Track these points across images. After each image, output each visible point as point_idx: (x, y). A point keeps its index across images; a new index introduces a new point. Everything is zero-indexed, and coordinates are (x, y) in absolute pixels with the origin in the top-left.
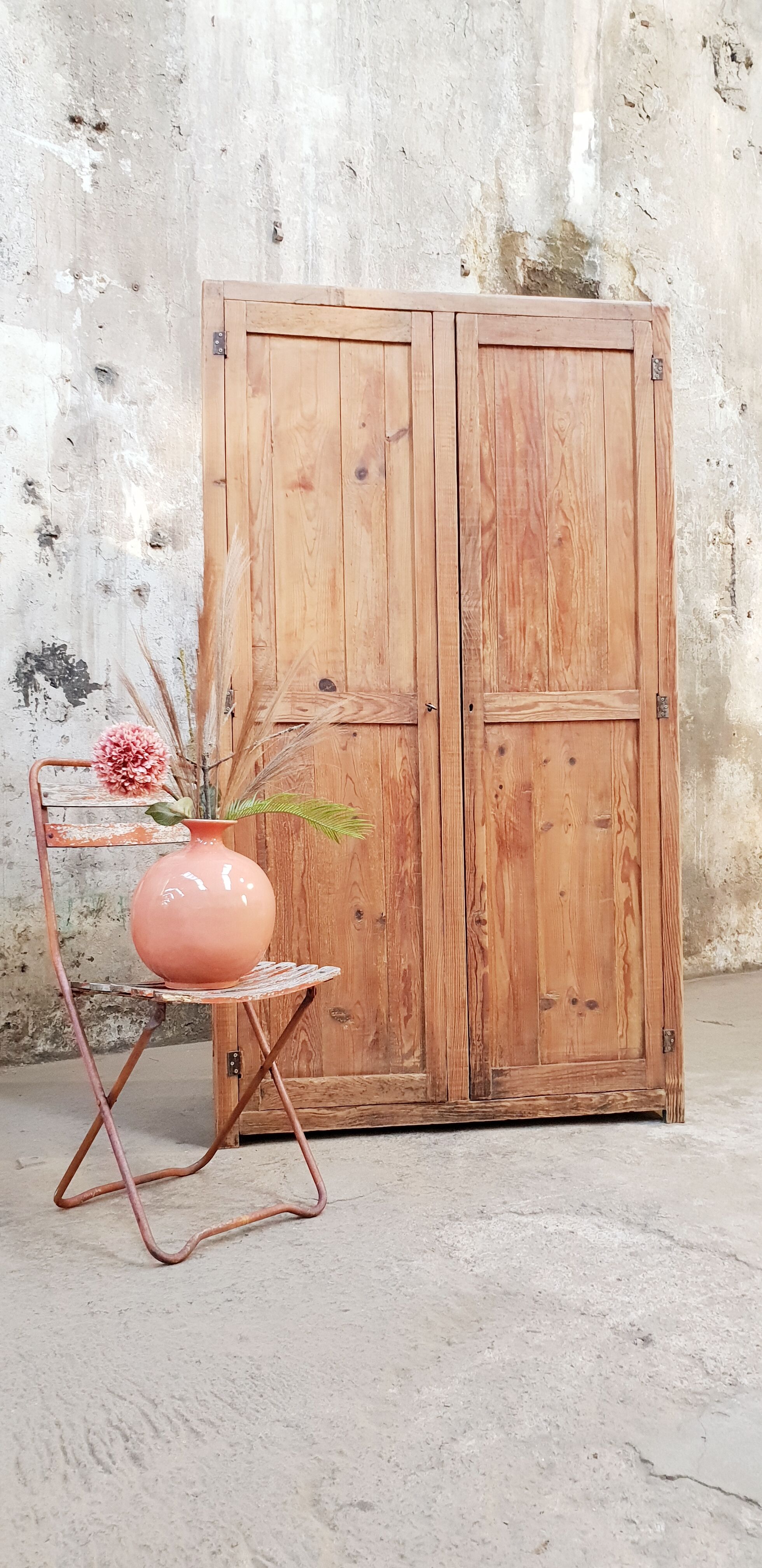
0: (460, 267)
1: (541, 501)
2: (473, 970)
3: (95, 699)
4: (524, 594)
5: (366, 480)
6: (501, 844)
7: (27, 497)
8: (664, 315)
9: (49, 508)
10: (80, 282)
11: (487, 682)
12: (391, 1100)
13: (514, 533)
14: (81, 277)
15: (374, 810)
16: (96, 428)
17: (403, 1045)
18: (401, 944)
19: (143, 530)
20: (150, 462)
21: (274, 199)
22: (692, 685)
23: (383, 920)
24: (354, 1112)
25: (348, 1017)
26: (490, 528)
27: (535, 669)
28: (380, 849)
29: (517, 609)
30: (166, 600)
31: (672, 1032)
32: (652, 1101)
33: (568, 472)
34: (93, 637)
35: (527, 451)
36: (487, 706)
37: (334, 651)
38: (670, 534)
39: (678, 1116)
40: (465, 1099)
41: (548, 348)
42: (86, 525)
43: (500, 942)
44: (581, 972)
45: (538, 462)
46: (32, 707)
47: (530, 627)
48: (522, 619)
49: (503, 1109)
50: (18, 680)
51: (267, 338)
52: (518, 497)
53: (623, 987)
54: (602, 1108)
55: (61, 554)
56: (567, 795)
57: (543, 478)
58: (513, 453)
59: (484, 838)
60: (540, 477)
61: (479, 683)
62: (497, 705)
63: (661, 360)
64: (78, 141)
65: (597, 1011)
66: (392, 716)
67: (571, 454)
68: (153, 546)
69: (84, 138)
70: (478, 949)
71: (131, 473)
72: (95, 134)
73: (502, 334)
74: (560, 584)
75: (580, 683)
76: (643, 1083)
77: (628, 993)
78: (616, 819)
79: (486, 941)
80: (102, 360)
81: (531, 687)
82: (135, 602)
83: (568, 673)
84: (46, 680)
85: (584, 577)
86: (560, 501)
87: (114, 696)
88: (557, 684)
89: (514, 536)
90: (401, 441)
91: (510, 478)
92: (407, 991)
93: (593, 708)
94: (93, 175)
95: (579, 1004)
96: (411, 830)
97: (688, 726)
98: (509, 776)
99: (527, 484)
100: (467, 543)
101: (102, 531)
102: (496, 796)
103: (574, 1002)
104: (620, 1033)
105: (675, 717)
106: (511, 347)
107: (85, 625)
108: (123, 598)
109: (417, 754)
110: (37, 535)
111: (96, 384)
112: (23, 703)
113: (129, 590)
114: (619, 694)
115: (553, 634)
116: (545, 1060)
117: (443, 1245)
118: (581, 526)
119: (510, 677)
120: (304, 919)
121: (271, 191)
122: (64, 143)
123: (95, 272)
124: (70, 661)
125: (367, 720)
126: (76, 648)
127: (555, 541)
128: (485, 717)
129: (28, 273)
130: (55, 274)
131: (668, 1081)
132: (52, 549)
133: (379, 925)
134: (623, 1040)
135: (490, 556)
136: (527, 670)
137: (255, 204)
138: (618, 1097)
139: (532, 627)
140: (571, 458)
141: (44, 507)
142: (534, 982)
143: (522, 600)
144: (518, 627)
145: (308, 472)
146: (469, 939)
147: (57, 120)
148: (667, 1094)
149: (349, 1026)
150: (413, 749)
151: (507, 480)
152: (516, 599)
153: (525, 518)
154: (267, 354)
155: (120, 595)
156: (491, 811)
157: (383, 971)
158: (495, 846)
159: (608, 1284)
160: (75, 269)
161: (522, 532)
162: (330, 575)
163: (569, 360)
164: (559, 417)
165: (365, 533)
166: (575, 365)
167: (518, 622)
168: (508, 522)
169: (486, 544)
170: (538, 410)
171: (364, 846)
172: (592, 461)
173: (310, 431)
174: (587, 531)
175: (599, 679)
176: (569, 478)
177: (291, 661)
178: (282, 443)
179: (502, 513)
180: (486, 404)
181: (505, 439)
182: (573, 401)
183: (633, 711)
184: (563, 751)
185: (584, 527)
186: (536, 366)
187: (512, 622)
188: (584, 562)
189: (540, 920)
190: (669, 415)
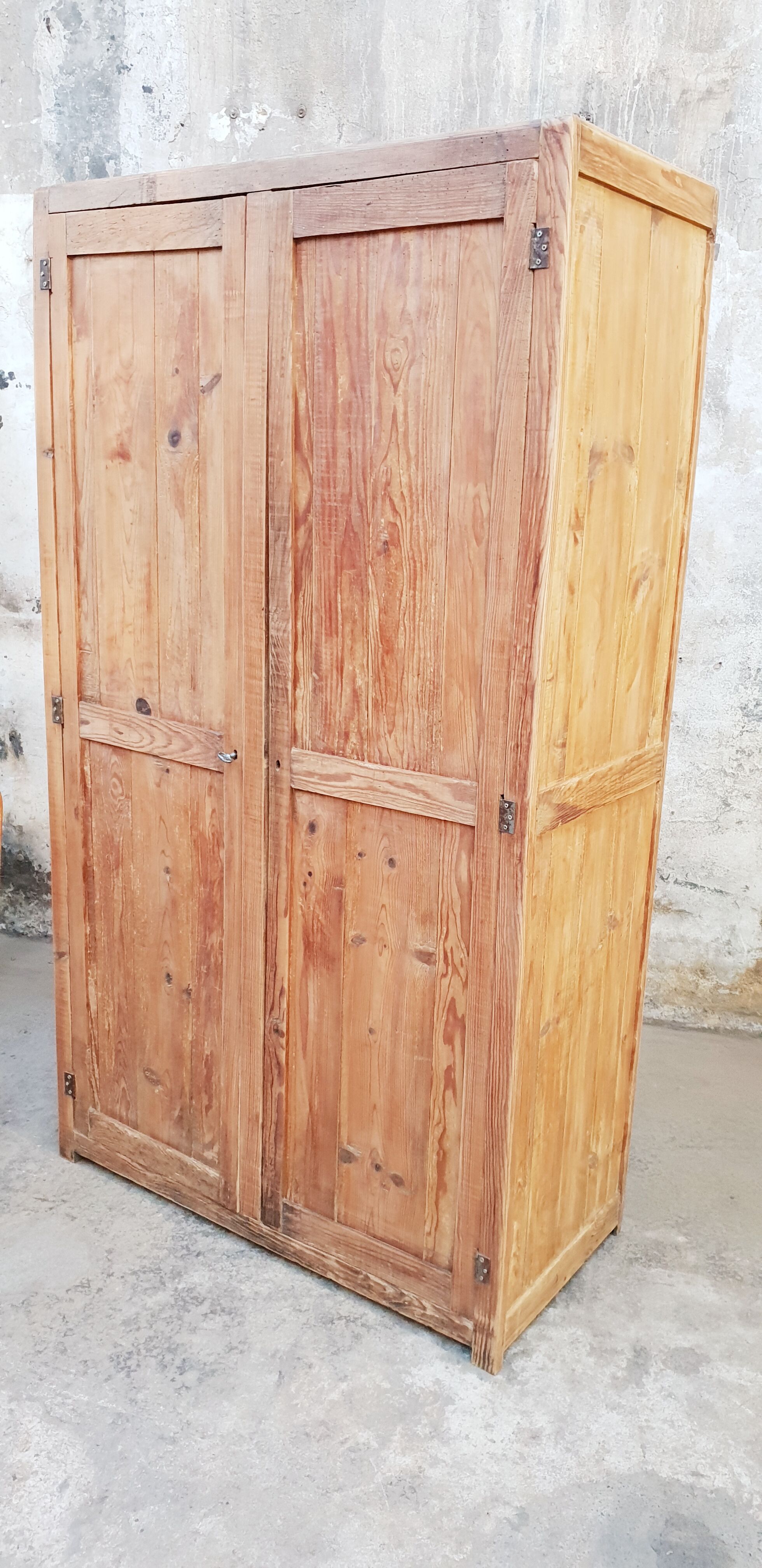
1: (365, 481)
2: (269, 1085)
4: (343, 619)
5: (179, 447)
6: (308, 945)
8: (559, 141)
10: (237, 121)
11: (298, 734)
12: (189, 1183)
13: (333, 528)
14: (238, 116)
15: (184, 866)
17: (203, 1134)
18: (205, 1025)
23: (189, 992)
24: (160, 1179)
25: (156, 1083)
26: (305, 520)
27: (353, 726)
28: (188, 911)
29: (335, 639)
31: (487, 1261)
32: (456, 1328)
33: (400, 436)
35: (350, 404)
36: (295, 766)
37: (149, 665)
38: (538, 545)
39: (488, 1362)
40: (257, 1219)
41: (384, 232)
44: (388, 1135)
45: (364, 418)
47: (348, 668)
48: (340, 654)
51: (88, 259)
52: (339, 475)
53: (435, 1175)
54: (396, 1304)
56: (384, 906)
57: (369, 446)
58: (335, 406)
59: (288, 933)
60: (365, 444)
61: (286, 735)
62: (305, 768)
63: (546, 231)
65: (403, 1190)
66: (200, 758)
67: (406, 407)
70: (274, 1062)
74: (383, 611)
75: (405, 757)
76: (448, 1302)
77: (442, 1185)
78: (442, 956)
79: (281, 1055)
81: (348, 751)
83: (390, 740)
85: (414, 605)
86: (388, 484)
88: (377, 755)
89: (333, 533)
90: (215, 391)
91: (330, 445)
92: (208, 1078)
93: (417, 796)
95: (383, 1173)
96: (216, 898)
98: (320, 862)
99: (350, 456)
100: (276, 541)
102: (305, 884)
103: (377, 1168)
104: (427, 1229)
105: (523, 836)
106: (337, 237)
109: (223, 808)
114: (449, 785)
115: (374, 682)
116: (341, 1219)
118: (415, 523)
119: (325, 733)
123: (254, 105)
125: (176, 758)
127: (380, 545)
128: (292, 781)
129: (182, 125)
130: (210, 118)
131: (476, 1315)
133: (185, 997)
134: (430, 1239)
135: (303, 560)
136: (343, 727)
138: (417, 1303)
139: (351, 668)
140: (405, 414)
142: (335, 1124)
143: (340, 627)
144: (335, 665)
145: (125, 437)
146: (266, 1048)
148: (475, 1330)
149: (159, 1091)
150: (222, 802)
151: (326, 449)
152: (333, 626)
153: (345, 506)
154: (88, 281)
156: (299, 901)
157: (187, 1047)
158: (299, 946)
160: (232, 107)
161: (342, 528)
162: (145, 570)
163: (412, 247)
164: (393, 347)
165: (178, 518)
166: (420, 255)
167: (335, 659)
168: (327, 512)
169: (301, 543)
170: (367, 337)
171: (174, 903)
172: (434, 418)
173: (127, 382)
174: (422, 533)
175: (428, 757)
176: (401, 446)
177: (112, 673)
178: (103, 399)
179: (319, 498)
180: (304, 332)
181: (326, 384)
182: (414, 317)
183: (466, 812)
184: (382, 847)
185: (418, 526)
186: (367, 265)
187: (328, 658)
188: (415, 579)
189: (344, 1053)
190: (553, 331)
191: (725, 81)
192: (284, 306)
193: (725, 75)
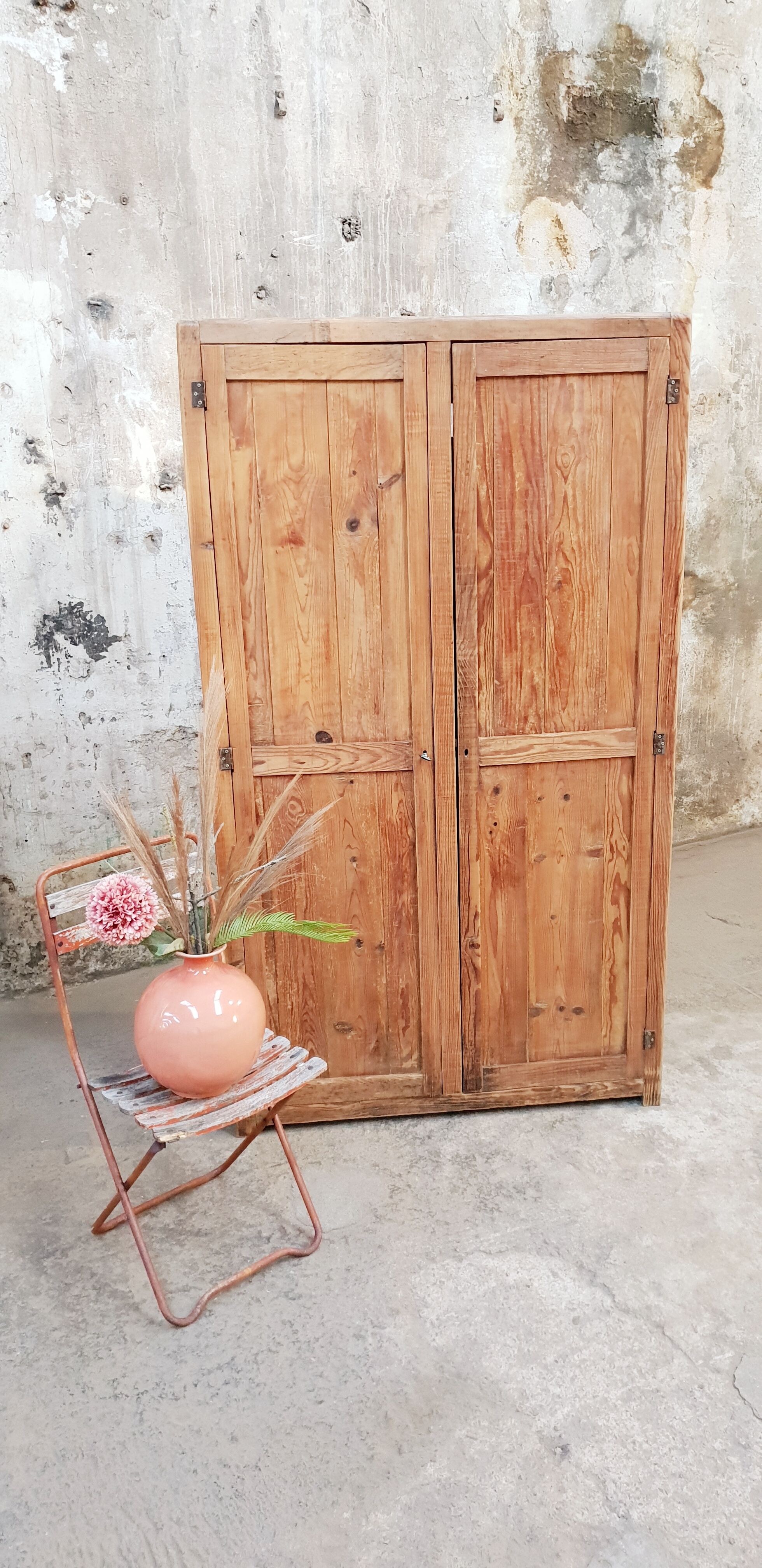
0: (492, 111)
1: (541, 543)
2: (467, 988)
3: (116, 651)
4: (521, 640)
5: (358, 531)
6: (495, 875)
7: (28, 457)
9: (53, 465)
10: (63, 204)
11: (483, 726)
12: (391, 1095)
13: (512, 577)
14: (63, 199)
15: (372, 851)
16: (94, 371)
17: (401, 1051)
18: (400, 966)
19: (150, 472)
20: (154, 398)
21: (275, 63)
22: (739, 550)
23: (381, 947)
24: (357, 1106)
25: (350, 1029)
26: (488, 574)
27: (531, 712)
28: (378, 885)
29: (514, 654)
30: (179, 542)
31: (653, 1033)
32: (631, 1089)
33: (570, 512)
34: (108, 590)
35: (527, 492)
36: (483, 751)
37: (330, 704)
38: (677, 571)
39: (655, 1099)
40: (458, 1092)
41: (553, 376)
42: (92, 478)
43: (492, 961)
44: (569, 984)
45: (539, 500)
46: (55, 667)
47: (526, 671)
48: (519, 663)
49: (492, 1100)
50: (38, 644)
51: (249, 383)
52: (518, 540)
53: (608, 995)
54: (584, 1096)
55: (69, 511)
56: (560, 829)
57: (544, 520)
58: (513, 494)
59: (478, 873)
60: (540, 518)
61: (474, 729)
62: (492, 749)
63: (677, 381)
64: (45, 28)
65: (583, 1016)
66: (388, 764)
67: (575, 491)
68: (163, 489)
69: (52, 23)
70: (471, 969)
71: (135, 414)
72: (63, 15)
73: (503, 364)
74: (558, 628)
75: (576, 723)
76: (623, 1074)
77: (613, 999)
78: (608, 848)
79: (479, 962)
80: (93, 293)
81: (527, 729)
82: (149, 549)
83: (564, 715)
84: (66, 639)
85: (584, 621)
86: (561, 543)
87: (135, 644)
88: (553, 726)
89: (513, 581)
90: (393, 487)
91: (509, 521)
92: (405, 1006)
93: (588, 748)
94: (66, 68)
95: (565, 1011)
96: (407, 867)
97: (731, 593)
98: (503, 813)
99: (527, 527)
100: (462, 592)
101: (109, 481)
102: (491, 832)
103: (561, 1009)
105: (672, 753)
106: (513, 377)
107: (99, 580)
108: (136, 547)
109: (413, 797)
110: (43, 495)
111: (90, 321)
112: (45, 665)
113: (141, 538)
114: (615, 734)
115: (550, 678)
116: (533, 1058)
117: (416, 1298)
118: (583, 567)
119: (506, 721)
120: (307, 948)
121: (270, 52)
122: (29, 34)
123: (78, 190)
124: (88, 618)
125: (363, 769)
126: (92, 604)
127: (554, 584)
128: (480, 761)
129: (5, 203)
130: (35, 200)
131: (646, 1072)
132: (60, 507)
133: (378, 952)
134: (606, 1040)
135: (486, 603)
136: (523, 714)
137: (253, 72)
138: (600, 1087)
139: (530, 671)
140: (574, 496)
141: (48, 465)
142: (524, 994)
143: (519, 645)
144: (514, 671)
145: (297, 527)
146: (463, 961)
147: (20, 6)
148: (645, 1083)
149: (352, 1037)
150: (409, 792)
151: (506, 523)
152: (513, 645)
153: (523, 562)
154: (249, 401)
155: (133, 545)
156: (486, 846)
157: (382, 990)
158: (488, 878)
159: (545, 1367)
160: (56, 190)
161: (520, 577)
162: (323, 630)
163: (575, 387)
164: (563, 452)
165: (358, 586)
166: (582, 392)
167: (514, 667)
168: (506, 567)
169: (482, 591)
170: (540, 446)
171: (363, 883)
172: (597, 497)
173: (297, 483)
174: (589, 573)
175: (595, 719)
176: (571, 518)
177: (287, 717)
178: (269, 497)
179: (499, 558)
180: (484, 442)
181: (504, 479)
182: (579, 432)
183: (629, 749)
184: (558, 789)
185: (586, 568)
186: (539, 397)
187: (509, 668)
188: (584, 604)
189: (531, 941)
190: (683, 442)
191: (445, 201)
192: (468, 424)
193: (445, 196)
